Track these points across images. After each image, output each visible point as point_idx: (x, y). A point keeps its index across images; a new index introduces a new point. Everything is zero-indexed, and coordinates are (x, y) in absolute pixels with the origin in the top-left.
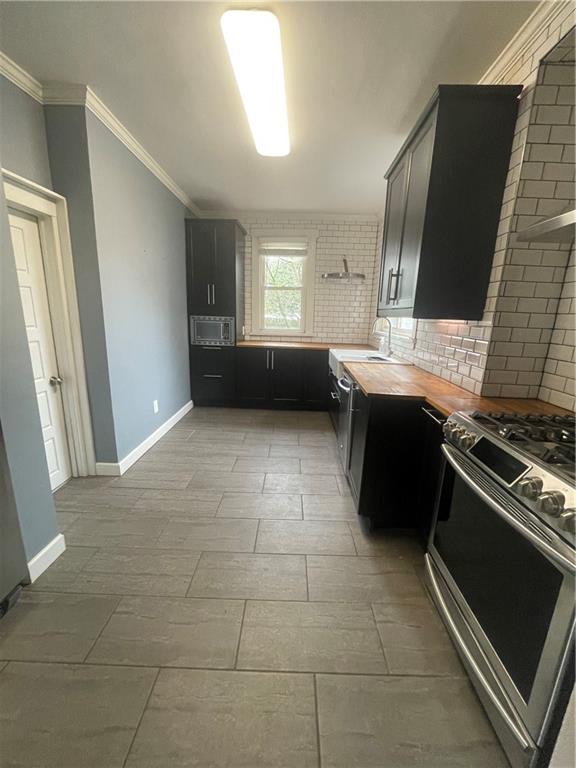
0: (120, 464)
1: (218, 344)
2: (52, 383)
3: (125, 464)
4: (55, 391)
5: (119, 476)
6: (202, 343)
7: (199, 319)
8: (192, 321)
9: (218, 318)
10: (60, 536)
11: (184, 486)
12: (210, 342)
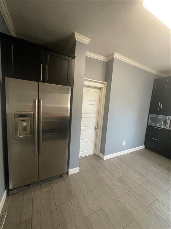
0: (105, 156)
1: (160, 127)
2: (95, 128)
3: (106, 157)
4: (96, 130)
5: (104, 160)
6: (153, 125)
7: (153, 115)
8: (150, 116)
9: (162, 116)
10: (79, 168)
11: (117, 176)
12: (156, 125)
